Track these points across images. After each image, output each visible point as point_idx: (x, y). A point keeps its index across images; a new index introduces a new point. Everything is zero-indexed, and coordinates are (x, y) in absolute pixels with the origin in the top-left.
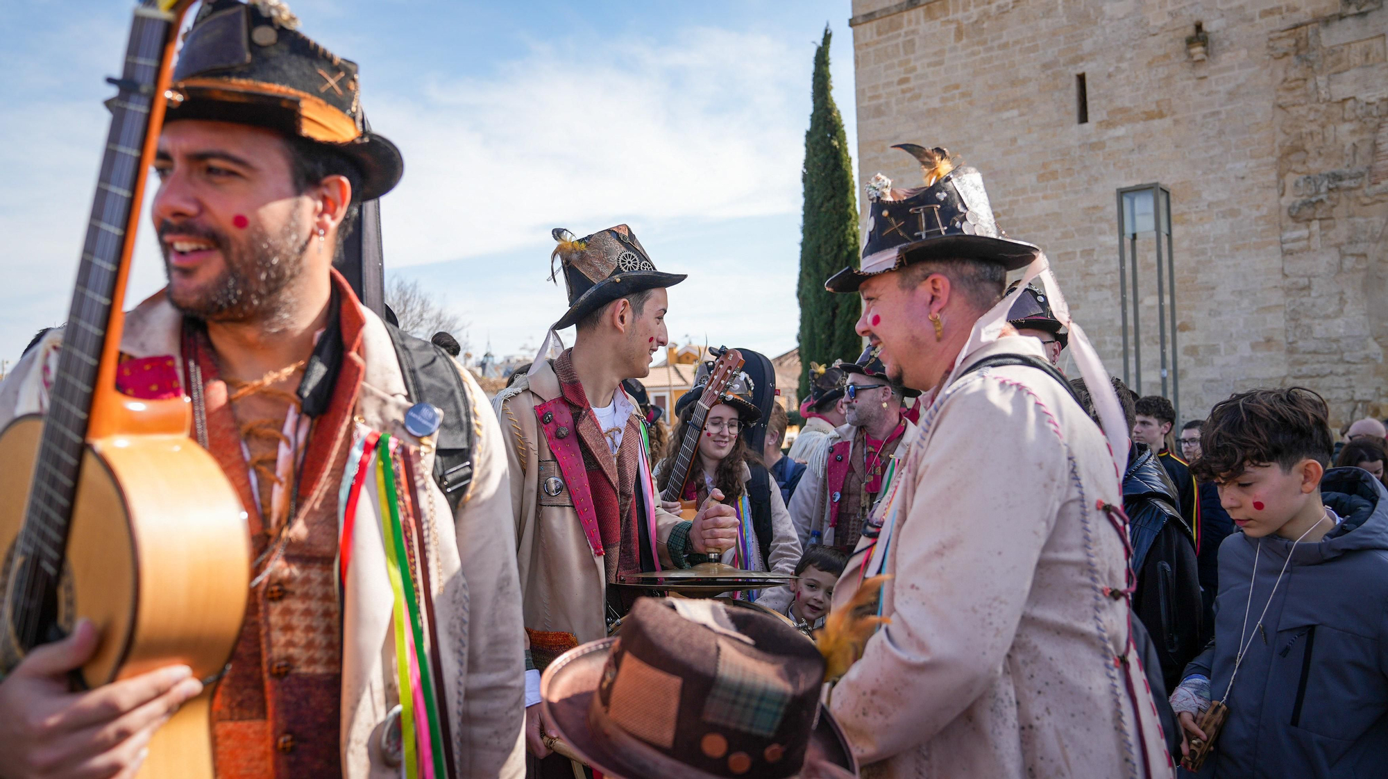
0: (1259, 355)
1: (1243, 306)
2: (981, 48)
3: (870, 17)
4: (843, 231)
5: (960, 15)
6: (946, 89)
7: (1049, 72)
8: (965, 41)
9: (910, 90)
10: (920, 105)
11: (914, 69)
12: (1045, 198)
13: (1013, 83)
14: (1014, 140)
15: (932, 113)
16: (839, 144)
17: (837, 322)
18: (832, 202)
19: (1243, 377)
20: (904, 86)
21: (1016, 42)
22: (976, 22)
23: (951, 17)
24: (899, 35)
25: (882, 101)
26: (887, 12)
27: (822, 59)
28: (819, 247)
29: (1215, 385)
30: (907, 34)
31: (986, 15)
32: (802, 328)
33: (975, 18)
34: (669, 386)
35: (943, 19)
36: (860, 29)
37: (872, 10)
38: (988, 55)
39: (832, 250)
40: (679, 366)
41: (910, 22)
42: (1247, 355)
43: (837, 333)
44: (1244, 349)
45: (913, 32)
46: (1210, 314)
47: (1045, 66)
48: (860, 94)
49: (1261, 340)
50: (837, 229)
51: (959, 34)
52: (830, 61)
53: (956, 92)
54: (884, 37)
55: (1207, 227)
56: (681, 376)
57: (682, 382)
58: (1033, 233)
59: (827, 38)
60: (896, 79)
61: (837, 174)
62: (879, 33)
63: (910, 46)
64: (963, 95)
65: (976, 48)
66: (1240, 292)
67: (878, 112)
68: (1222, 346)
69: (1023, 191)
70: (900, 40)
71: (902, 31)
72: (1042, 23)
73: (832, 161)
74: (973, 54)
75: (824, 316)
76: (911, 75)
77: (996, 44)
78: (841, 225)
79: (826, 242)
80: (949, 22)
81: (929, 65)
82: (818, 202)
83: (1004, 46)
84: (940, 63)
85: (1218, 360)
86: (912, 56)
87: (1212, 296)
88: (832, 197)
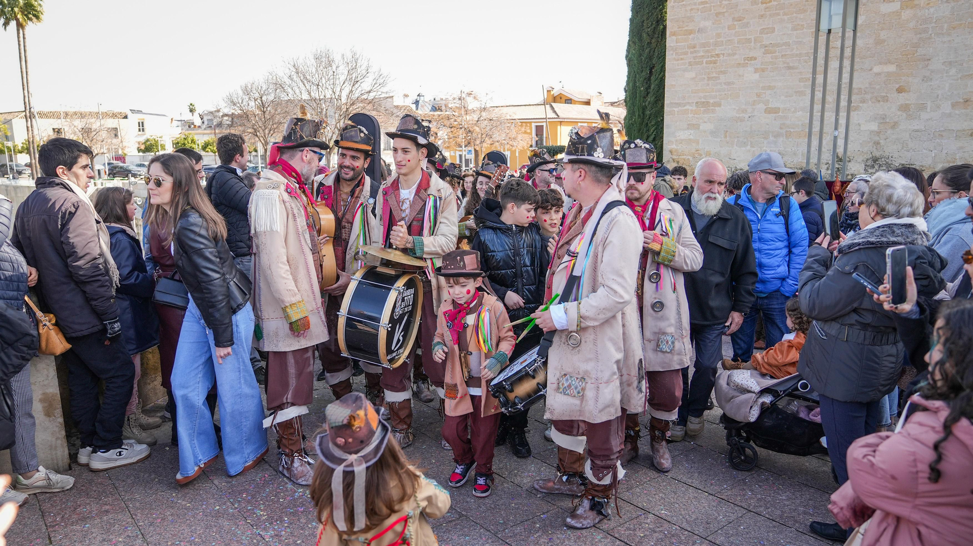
0: (957, 112)
1: (951, 74)
4: (661, 10)
17: (653, 78)
19: (942, 129)
28: (643, 22)
29: (919, 134)
32: (628, 83)
34: (546, 118)
39: (652, 24)
40: (553, 104)
42: (948, 112)
43: (652, 87)
44: (946, 107)
46: (923, 80)
49: (961, 100)
50: (657, 8)
55: (932, 10)
56: (555, 112)
57: (554, 116)
58: (795, 15)
66: (950, 63)
68: (929, 104)
75: (644, 74)
78: (660, 6)
79: (648, 19)
85: (924, 116)
87: (927, 66)
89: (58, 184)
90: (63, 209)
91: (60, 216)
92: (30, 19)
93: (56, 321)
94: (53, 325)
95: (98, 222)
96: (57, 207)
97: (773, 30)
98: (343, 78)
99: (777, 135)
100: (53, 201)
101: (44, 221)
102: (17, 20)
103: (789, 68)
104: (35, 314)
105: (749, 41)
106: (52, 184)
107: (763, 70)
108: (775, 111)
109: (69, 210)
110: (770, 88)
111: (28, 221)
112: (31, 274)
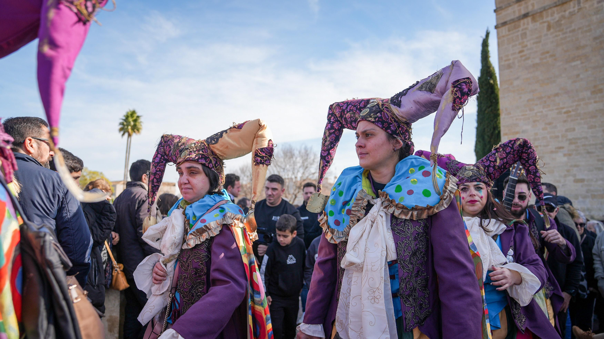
2: (560, 33)
3: (504, 24)
5: (549, 19)
6: (543, 54)
7: (598, 41)
8: (552, 30)
9: (525, 55)
10: (529, 62)
11: (526, 46)
12: (595, 102)
13: (578, 48)
14: (578, 76)
15: (535, 66)
16: (494, 81)
18: (490, 109)
20: (522, 54)
21: (579, 28)
22: (558, 21)
23: (545, 20)
24: (519, 31)
25: (511, 61)
26: (513, 21)
27: (485, 44)
28: (484, 129)
30: (522, 30)
31: (563, 17)
33: (557, 19)
35: (541, 21)
36: (500, 30)
37: (505, 20)
38: (564, 36)
39: (490, 130)
41: (524, 24)
45: (526, 29)
47: (595, 38)
48: (500, 59)
51: (549, 27)
52: (489, 45)
53: (548, 55)
54: (511, 32)
58: (589, 119)
59: (488, 34)
60: (517, 51)
61: (493, 96)
62: (509, 31)
63: (524, 35)
64: (552, 56)
65: (558, 33)
67: (509, 67)
69: (583, 99)
70: (519, 33)
71: (520, 29)
72: (594, 18)
73: (490, 90)
74: (556, 36)
76: (525, 49)
77: (568, 30)
79: (487, 127)
80: (544, 22)
81: (534, 43)
82: (484, 109)
83: (573, 31)
84: (540, 42)
86: (525, 40)
88: (490, 106)
89: (138, 185)
90: (140, 198)
91: (137, 202)
92: (134, 132)
93: (123, 269)
94: (121, 271)
95: (157, 209)
96: (137, 197)
97: (574, 130)
98: (299, 165)
99: (585, 197)
100: (135, 194)
101: (129, 205)
102: (128, 132)
103: (588, 153)
104: (112, 262)
105: (557, 137)
106: (135, 185)
107: (570, 155)
108: (582, 181)
109: (143, 199)
110: (576, 166)
111: (120, 206)
112: (116, 237)
